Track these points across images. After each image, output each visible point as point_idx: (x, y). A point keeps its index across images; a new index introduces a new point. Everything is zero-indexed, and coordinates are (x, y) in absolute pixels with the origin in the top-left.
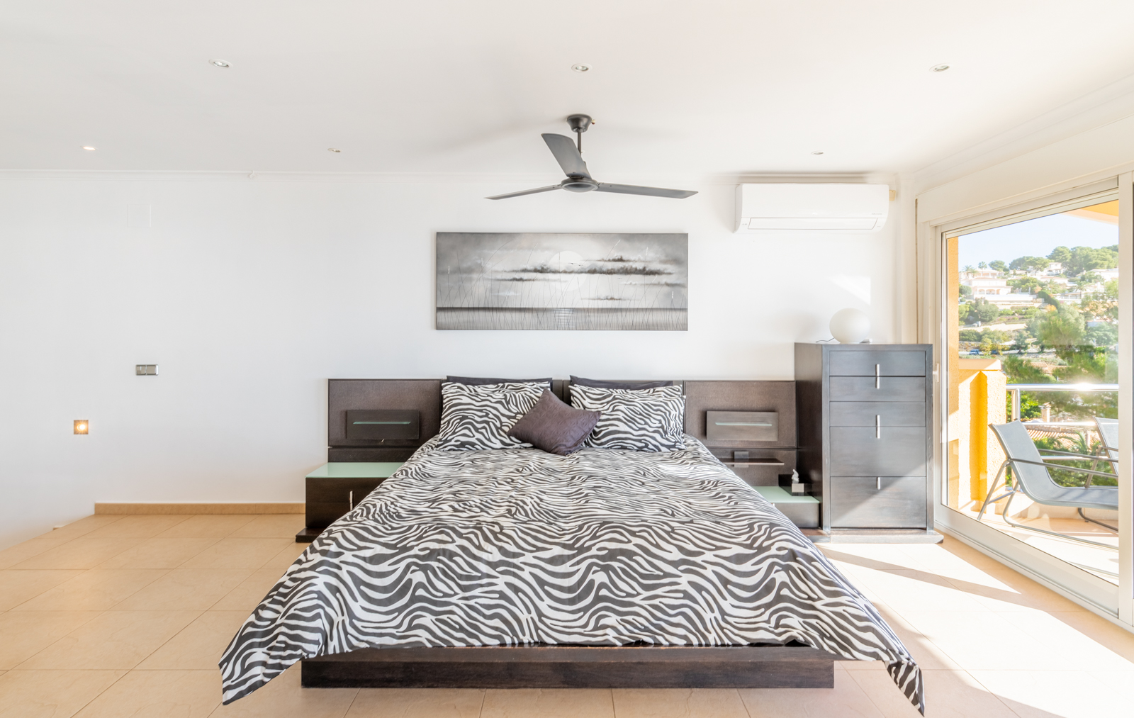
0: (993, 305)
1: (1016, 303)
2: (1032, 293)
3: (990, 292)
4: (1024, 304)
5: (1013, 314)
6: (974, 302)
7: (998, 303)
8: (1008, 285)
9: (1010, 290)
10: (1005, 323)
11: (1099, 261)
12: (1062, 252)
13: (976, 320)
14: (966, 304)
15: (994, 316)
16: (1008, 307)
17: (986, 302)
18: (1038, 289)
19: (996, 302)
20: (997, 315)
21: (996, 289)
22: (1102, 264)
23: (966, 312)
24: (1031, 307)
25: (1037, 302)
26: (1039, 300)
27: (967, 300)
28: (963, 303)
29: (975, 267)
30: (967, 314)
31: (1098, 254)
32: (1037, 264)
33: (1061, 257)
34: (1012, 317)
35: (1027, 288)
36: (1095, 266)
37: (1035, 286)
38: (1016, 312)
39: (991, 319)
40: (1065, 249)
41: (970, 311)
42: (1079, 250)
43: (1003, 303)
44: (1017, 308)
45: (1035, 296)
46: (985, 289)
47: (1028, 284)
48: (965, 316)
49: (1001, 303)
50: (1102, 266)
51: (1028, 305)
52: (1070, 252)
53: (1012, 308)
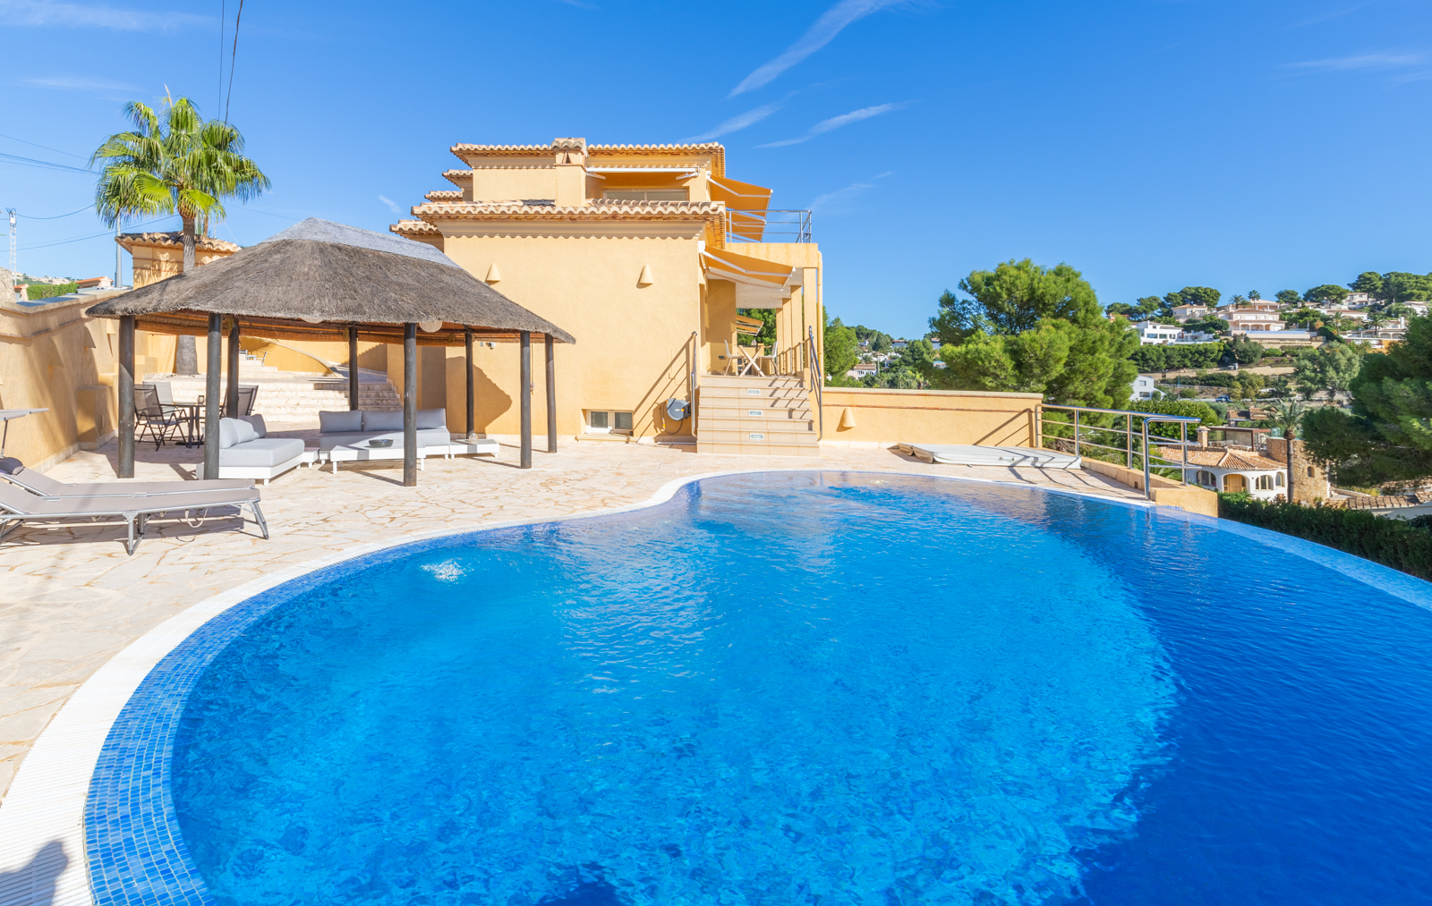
0: (1255, 343)
1: (1287, 341)
2: (1312, 329)
3: (1257, 328)
4: (1298, 343)
5: (1284, 355)
6: (1231, 339)
7: (1264, 341)
8: (1281, 319)
9: (1283, 325)
10: (1271, 365)
11: (1415, 291)
12: (1369, 279)
13: (1233, 361)
14: (1221, 341)
15: (1255, 356)
16: (1277, 347)
17: (1247, 339)
18: (1320, 324)
19: (1261, 339)
20: (1259, 356)
21: (1264, 324)
22: (1420, 295)
23: (1219, 351)
24: (1308, 347)
25: (1317, 341)
26: (1319, 338)
27: (1222, 338)
28: (1217, 341)
29: (1245, 297)
30: (1221, 353)
31: (1417, 282)
32: (1330, 294)
33: (1368, 286)
34: (1280, 358)
35: (1306, 322)
36: (1409, 297)
37: (1315, 321)
38: (1286, 353)
39: (1251, 361)
40: (1374, 276)
41: (1225, 350)
42: (1393, 276)
43: (1271, 341)
44: (1289, 347)
45: (1315, 333)
46: (1250, 324)
47: (1306, 318)
48: (1217, 356)
49: (1267, 341)
50: (1419, 297)
51: (1304, 344)
52: (1380, 279)
53: (1282, 348)
